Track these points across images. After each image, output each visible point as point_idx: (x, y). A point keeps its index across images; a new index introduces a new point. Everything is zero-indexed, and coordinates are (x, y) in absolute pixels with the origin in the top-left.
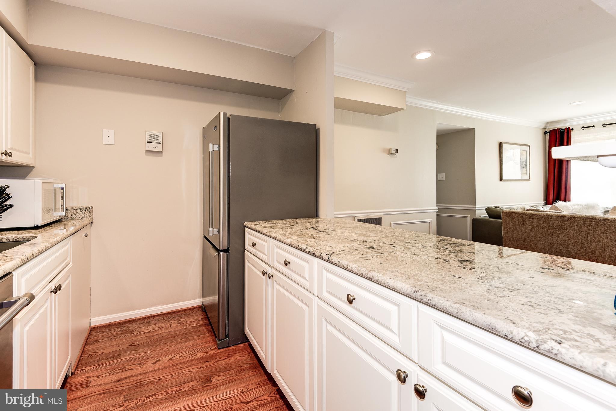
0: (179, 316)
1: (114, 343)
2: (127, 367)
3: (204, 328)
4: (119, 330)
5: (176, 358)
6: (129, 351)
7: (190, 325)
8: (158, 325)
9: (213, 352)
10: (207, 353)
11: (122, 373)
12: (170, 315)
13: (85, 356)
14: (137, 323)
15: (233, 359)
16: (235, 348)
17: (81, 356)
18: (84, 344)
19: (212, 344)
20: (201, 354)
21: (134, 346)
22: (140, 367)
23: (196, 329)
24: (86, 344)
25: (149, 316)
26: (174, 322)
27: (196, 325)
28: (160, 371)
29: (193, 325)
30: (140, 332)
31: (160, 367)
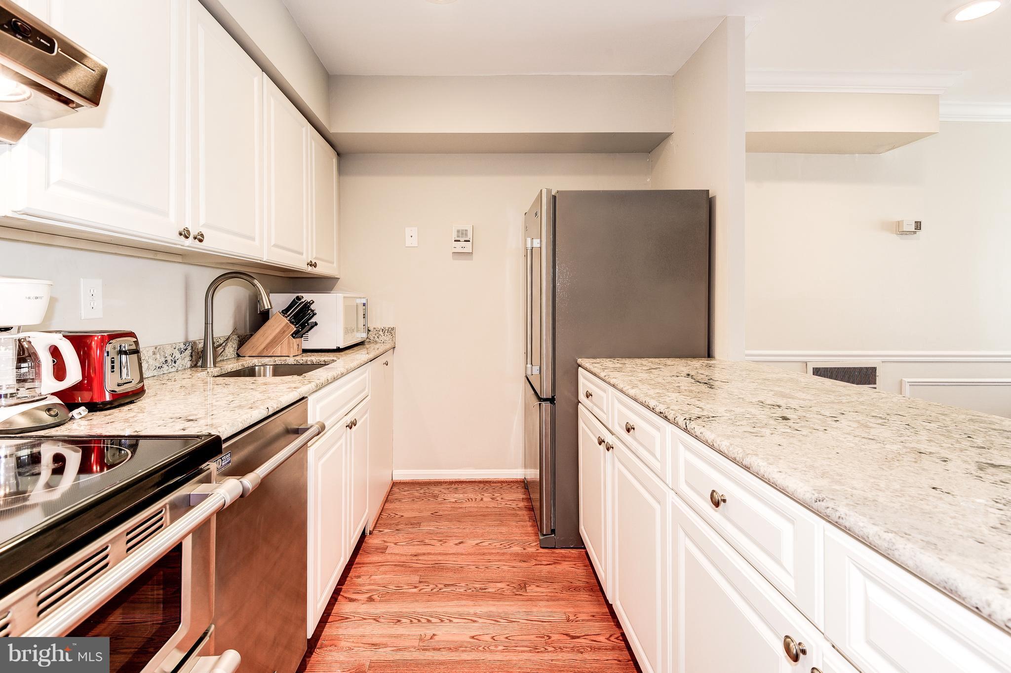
0: (494, 489)
1: (415, 506)
2: (427, 541)
3: (525, 512)
4: (422, 491)
5: (484, 544)
6: (430, 520)
7: (506, 504)
8: (466, 495)
9: (533, 550)
10: (524, 549)
11: (420, 547)
12: (482, 485)
13: (384, 515)
14: (442, 487)
15: (559, 568)
16: (566, 553)
17: (380, 514)
18: (385, 501)
19: (533, 538)
20: (516, 549)
21: (436, 516)
22: (441, 545)
23: (513, 512)
24: (386, 501)
25: (457, 480)
26: (486, 495)
27: (514, 506)
28: (463, 556)
29: (510, 505)
30: (445, 500)
31: (463, 552)
